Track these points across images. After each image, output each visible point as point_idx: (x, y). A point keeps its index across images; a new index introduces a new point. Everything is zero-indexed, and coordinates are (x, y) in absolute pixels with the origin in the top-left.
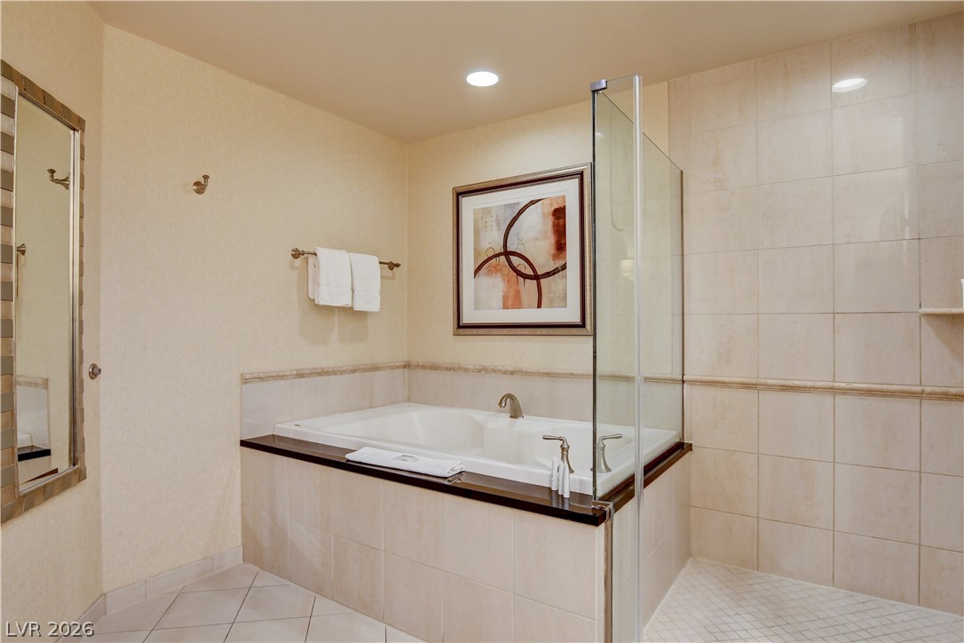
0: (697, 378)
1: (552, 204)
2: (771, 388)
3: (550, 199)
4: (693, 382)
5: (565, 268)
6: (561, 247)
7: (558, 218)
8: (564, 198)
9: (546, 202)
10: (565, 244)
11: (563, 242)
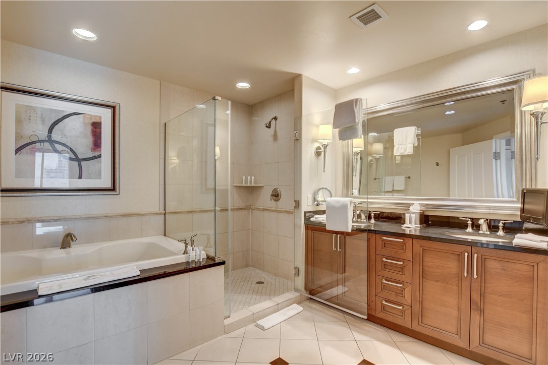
0: (171, 211)
1: (91, 119)
2: (196, 212)
3: (91, 115)
4: (170, 213)
5: (101, 157)
6: (97, 144)
7: (95, 128)
8: (100, 117)
9: (87, 116)
10: (101, 143)
11: (99, 142)
